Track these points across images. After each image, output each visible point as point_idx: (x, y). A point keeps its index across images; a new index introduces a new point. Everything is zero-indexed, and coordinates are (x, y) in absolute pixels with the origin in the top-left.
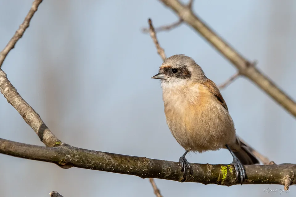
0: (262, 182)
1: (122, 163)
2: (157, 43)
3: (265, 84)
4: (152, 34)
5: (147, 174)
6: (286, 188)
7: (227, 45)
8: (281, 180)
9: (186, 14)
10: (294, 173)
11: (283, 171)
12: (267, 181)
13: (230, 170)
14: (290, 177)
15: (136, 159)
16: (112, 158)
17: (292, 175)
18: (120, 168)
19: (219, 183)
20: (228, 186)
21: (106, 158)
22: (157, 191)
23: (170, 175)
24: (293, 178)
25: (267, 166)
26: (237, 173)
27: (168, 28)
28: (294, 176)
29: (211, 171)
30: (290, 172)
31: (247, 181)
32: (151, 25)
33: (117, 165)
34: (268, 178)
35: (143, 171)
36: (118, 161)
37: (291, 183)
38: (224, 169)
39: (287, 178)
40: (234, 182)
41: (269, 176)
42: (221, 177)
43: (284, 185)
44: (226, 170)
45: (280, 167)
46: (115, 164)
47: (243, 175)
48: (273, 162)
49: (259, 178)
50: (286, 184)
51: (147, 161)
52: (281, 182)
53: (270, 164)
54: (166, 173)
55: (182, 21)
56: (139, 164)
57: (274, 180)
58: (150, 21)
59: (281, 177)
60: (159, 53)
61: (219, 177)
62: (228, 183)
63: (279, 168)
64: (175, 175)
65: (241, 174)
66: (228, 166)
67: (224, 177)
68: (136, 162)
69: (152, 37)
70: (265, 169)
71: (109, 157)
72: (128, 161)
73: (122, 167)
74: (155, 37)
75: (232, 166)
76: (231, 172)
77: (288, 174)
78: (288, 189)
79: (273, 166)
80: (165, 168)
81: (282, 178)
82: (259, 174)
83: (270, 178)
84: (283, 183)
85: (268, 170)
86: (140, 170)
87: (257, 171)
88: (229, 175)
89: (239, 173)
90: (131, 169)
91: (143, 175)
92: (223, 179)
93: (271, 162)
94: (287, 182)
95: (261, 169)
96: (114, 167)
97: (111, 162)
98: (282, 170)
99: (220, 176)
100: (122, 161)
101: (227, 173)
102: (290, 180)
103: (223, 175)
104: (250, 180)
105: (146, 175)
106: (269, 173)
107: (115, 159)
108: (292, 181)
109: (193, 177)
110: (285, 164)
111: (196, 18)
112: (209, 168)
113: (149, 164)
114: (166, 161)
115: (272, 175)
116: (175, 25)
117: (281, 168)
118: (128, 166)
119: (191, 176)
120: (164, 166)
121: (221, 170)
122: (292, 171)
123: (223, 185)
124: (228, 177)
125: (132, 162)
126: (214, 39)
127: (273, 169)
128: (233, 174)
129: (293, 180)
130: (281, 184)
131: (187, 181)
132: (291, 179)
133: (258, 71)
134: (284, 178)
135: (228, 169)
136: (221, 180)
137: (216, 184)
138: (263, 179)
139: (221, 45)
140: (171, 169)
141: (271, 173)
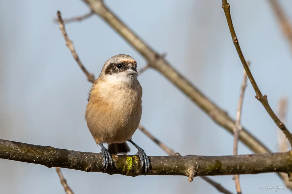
0: (167, 173)
1: (28, 152)
2: (66, 35)
3: (174, 76)
4: (61, 26)
5: (53, 163)
6: (190, 179)
7: (137, 37)
8: (186, 171)
9: (97, 6)
10: (198, 165)
11: (187, 163)
12: (172, 172)
13: (135, 160)
14: (195, 169)
15: (42, 149)
16: (19, 147)
17: (197, 167)
18: (27, 157)
19: (124, 174)
20: (133, 176)
21: (13, 147)
22: (64, 181)
23: (76, 165)
24: (198, 170)
25: (172, 157)
26: (142, 163)
27: (80, 19)
28: (199, 168)
29: (117, 161)
30: (195, 164)
31: (151, 172)
32: (60, 17)
33: (24, 154)
34: (172, 170)
35: (49, 160)
36: (25, 150)
37: (196, 175)
38: (129, 160)
39: (192, 169)
40: (139, 173)
41: (173, 167)
42: (127, 167)
43: (188, 176)
44: (131, 161)
45: (185, 158)
46: (21, 153)
47: (147, 166)
48: (178, 153)
49: (163, 169)
50: (190, 175)
51: (54, 151)
52: (185, 173)
53: (176, 156)
54: (72, 162)
55: (93, 12)
56: (45, 154)
57: (178, 171)
58: (59, 13)
59: (186, 168)
60: (68, 45)
61: (124, 168)
62: (133, 173)
63: (184, 160)
64: (81, 165)
65: (146, 165)
66: (134, 156)
67: (129, 168)
68: (42, 151)
69: (60, 29)
70: (170, 160)
71: (16, 146)
72: (35, 150)
73: (29, 156)
74: (64, 29)
75: (137, 157)
76: (137, 162)
77: (193, 166)
78: (192, 181)
79: (177, 157)
80: (71, 158)
81: (187, 170)
82: (164, 166)
83: (174, 169)
84: (187, 174)
85: (173, 161)
86: (46, 159)
87: (162, 162)
88: (134, 166)
89: (144, 164)
90: (37, 158)
91: (49, 164)
92: (128, 170)
93: (176, 153)
94: (191, 173)
95: (166, 160)
96: (20, 156)
97: (17, 150)
98: (187, 161)
99: (125, 166)
100: (29, 150)
101: (133, 164)
102: (194, 172)
103: (128, 166)
104: (155, 171)
105: (52, 165)
106: (174, 164)
107: (22, 148)
108: (196, 173)
109: (98, 167)
110: (190, 156)
111: (107, 9)
112: (115, 158)
113: (55, 154)
114: (73, 151)
115: (176, 167)
116: (87, 16)
117: (186, 160)
118: (34, 155)
119: (96, 165)
120: (70, 156)
121: (127, 161)
122: (196, 163)
123: (128, 175)
124: (133, 167)
125: (39, 151)
126: (124, 31)
127: (177, 160)
128: (138, 164)
129: (198, 171)
130: (186, 176)
131: (92, 171)
132: (196, 171)
133: (167, 63)
134: (189, 169)
135: (133, 159)
136: (126, 170)
137: (121, 174)
138: (167, 170)
139: (131, 37)
140: (77, 159)
141: (175, 164)
